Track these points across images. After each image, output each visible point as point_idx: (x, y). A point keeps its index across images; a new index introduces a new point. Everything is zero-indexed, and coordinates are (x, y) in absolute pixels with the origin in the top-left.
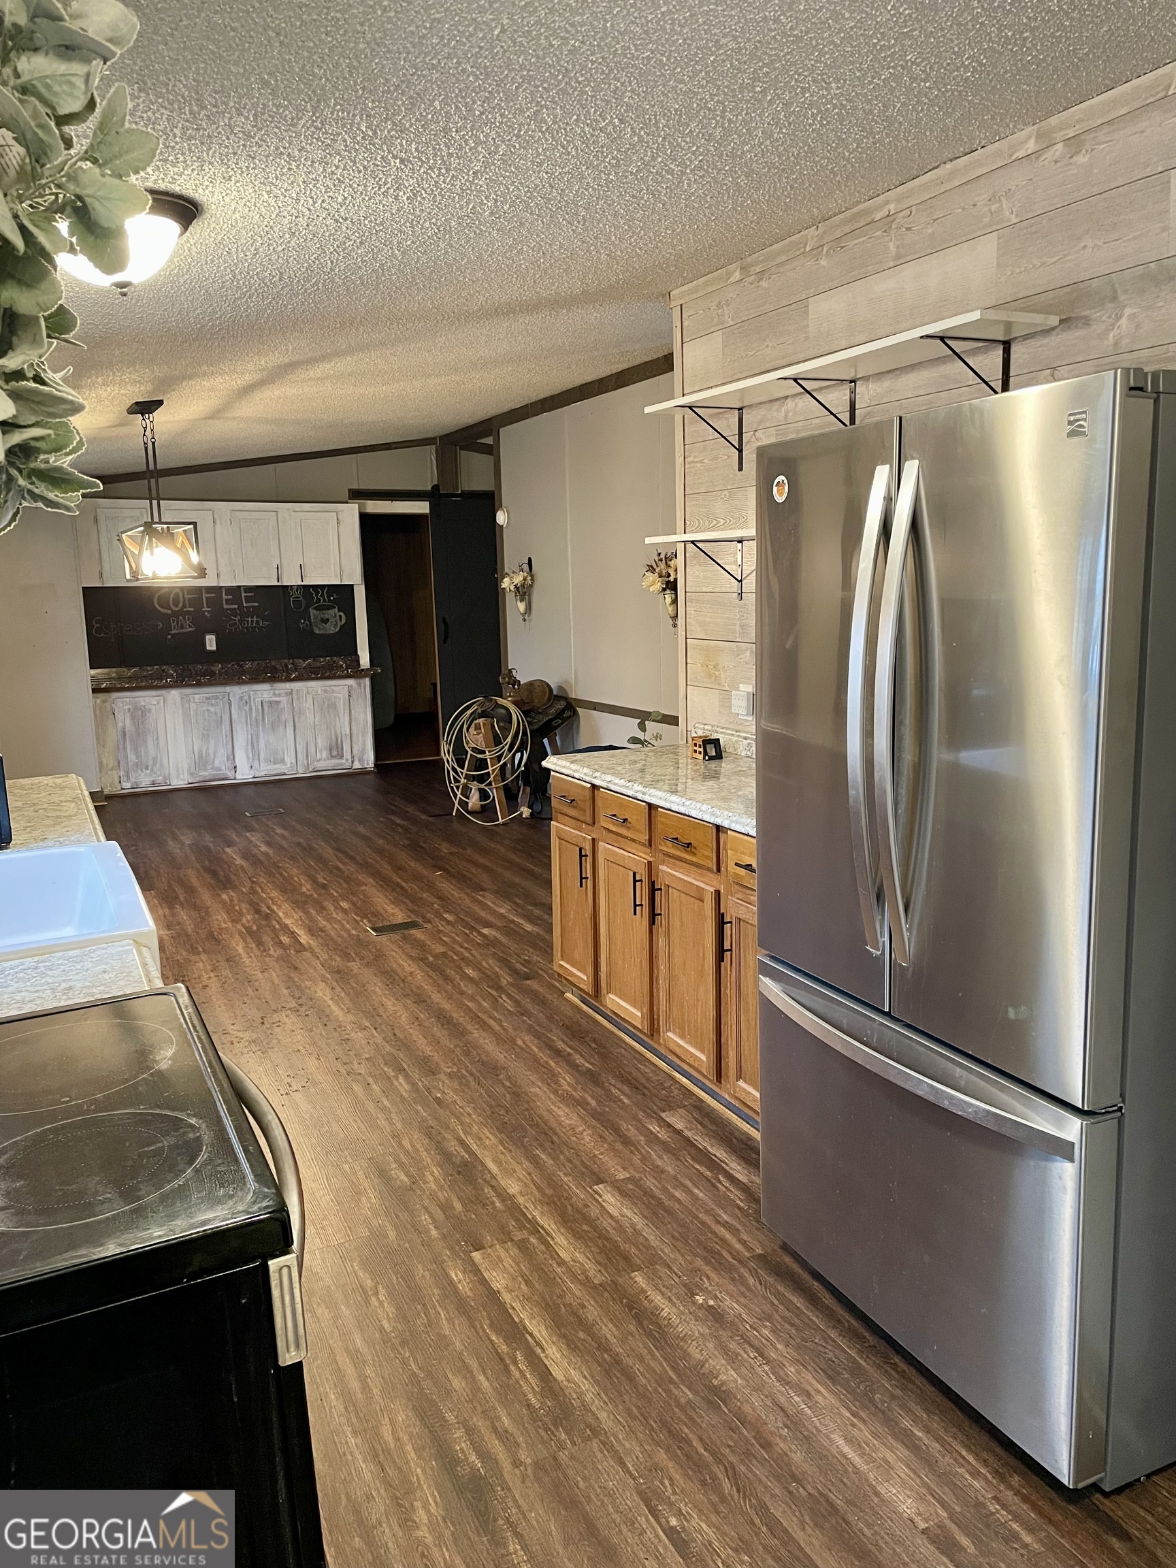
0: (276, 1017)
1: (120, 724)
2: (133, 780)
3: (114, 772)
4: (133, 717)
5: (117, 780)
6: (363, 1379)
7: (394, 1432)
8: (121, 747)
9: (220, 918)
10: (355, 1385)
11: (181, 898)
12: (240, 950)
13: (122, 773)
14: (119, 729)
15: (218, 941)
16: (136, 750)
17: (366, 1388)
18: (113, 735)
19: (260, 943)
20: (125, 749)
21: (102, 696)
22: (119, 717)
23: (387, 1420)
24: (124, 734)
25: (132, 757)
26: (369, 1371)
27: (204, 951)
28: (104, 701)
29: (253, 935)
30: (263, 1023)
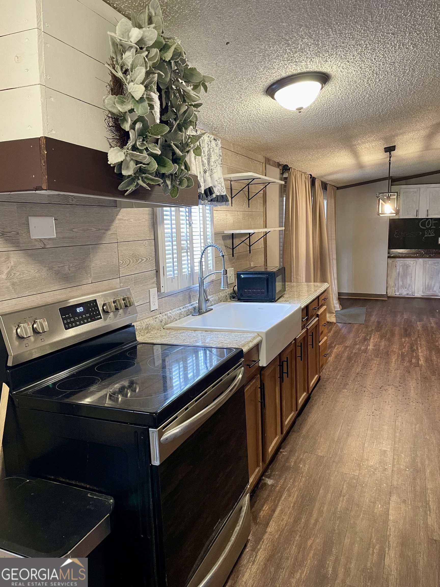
0: (387, 387)
1: (398, 271)
2: (400, 292)
3: (393, 288)
4: (403, 268)
5: (394, 291)
6: (317, 521)
7: (312, 544)
8: (397, 279)
9: (395, 347)
10: (312, 521)
11: (387, 337)
12: (394, 360)
13: (396, 289)
14: (397, 272)
15: (388, 355)
16: (403, 281)
17: (315, 524)
18: (394, 274)
19: (403, 359)
20: (398, 280)
21: (393, 259)
22: (398, 267)
23: (313, 539)
24: (399, 274)
25: (401, 283)
26: (320, 520)
27: (381, 357)
28: (393, 262)
29: (403, 356)
30: (381, 388)
